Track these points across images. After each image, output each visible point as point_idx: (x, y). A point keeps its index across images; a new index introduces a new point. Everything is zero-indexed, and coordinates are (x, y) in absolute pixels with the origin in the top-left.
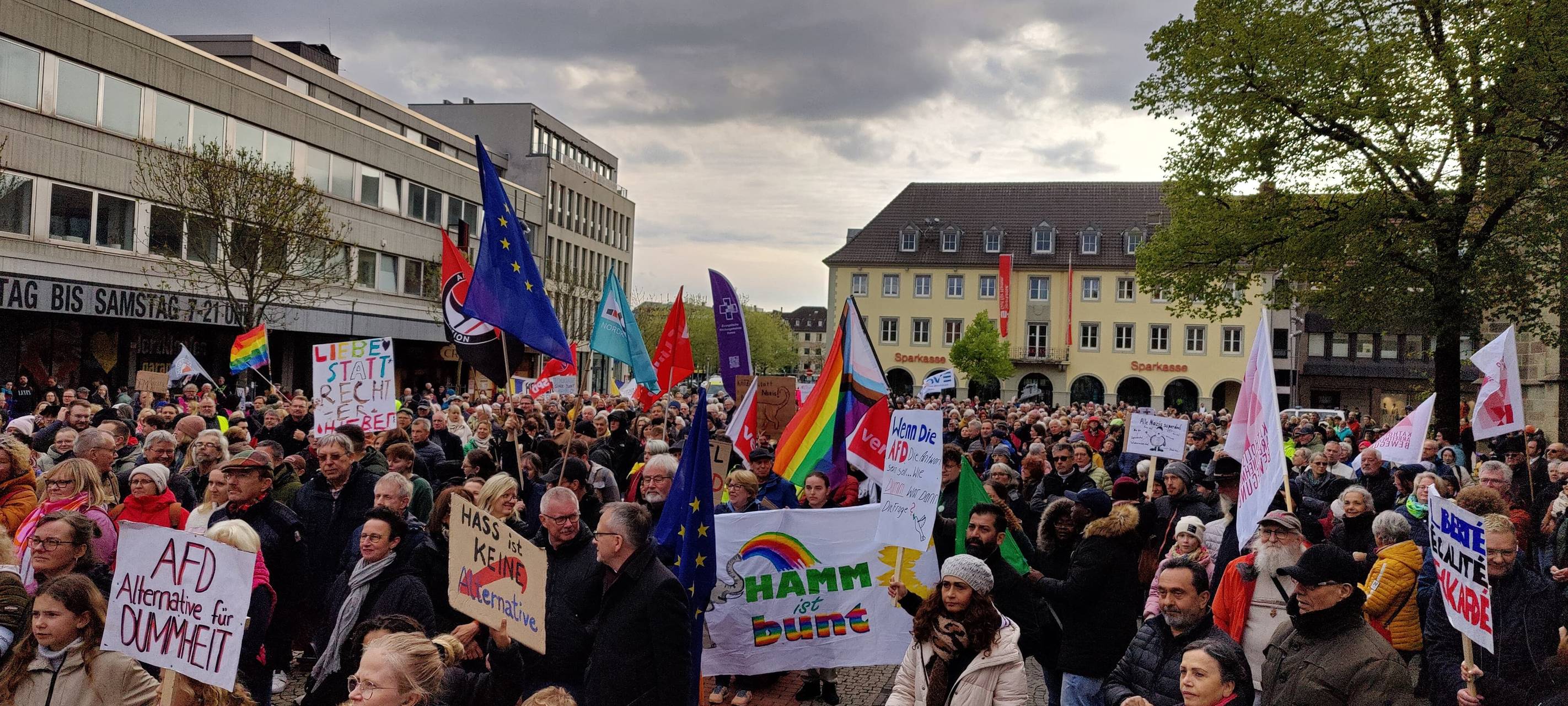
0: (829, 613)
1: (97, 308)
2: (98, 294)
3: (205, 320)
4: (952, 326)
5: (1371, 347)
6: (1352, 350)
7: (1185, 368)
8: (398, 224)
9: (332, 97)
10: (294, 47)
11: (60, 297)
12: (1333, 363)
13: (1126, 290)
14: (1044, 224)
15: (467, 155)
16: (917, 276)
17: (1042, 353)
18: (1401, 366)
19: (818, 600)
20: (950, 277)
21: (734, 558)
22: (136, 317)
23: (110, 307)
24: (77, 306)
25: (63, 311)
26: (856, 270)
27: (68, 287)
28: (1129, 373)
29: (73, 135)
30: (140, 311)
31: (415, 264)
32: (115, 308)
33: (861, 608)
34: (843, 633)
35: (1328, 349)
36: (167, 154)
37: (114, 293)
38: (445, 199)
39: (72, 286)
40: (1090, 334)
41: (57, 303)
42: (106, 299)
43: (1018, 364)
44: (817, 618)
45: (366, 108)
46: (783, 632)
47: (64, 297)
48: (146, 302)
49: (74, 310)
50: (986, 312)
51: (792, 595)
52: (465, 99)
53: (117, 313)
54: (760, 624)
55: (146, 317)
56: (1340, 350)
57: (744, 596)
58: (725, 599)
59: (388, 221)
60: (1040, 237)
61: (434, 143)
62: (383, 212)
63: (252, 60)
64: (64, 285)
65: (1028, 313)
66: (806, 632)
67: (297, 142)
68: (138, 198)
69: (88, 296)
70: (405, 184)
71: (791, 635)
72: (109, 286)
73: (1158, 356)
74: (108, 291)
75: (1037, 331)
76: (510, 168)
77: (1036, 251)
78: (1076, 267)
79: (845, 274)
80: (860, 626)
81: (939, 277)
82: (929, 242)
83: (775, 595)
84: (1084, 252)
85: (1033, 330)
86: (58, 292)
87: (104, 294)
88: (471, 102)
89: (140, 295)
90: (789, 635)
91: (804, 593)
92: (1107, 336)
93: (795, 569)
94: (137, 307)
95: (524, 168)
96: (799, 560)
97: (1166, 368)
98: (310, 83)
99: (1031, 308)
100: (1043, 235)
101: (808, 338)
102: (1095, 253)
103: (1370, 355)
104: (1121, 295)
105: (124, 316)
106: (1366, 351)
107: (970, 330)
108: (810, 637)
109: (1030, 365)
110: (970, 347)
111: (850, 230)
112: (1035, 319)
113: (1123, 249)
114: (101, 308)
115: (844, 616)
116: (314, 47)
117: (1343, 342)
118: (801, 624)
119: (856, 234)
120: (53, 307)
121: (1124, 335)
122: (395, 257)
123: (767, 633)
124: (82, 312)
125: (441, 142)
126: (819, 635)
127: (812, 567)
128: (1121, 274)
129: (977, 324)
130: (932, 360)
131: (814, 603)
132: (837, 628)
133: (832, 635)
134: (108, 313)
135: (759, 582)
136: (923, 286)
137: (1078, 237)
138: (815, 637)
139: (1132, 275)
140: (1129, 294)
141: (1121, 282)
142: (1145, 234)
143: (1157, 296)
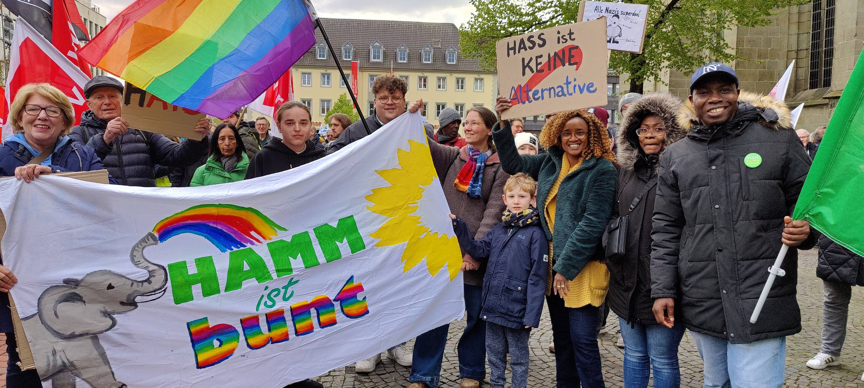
0: (309, 300)
4: (325, 104)
13: (423, 83)
14: (377, 44)
16: (303, 73)
19: (291, 283)
20: (322, 74)
21: (143, 240)
33: (355, 283)
34: (333, 322)
44: (292, 310)
46: (242, 338)
50: (345, 94)
51: (250, 284)
54: (202, 331)
57: (169, 294)
58: (134, 304)
60: (374, 52)
66: (277, 332)
71: (253, 341)
77: (372, 60)
78: (395, 69)
80: (353, 308)
81: (316, 74)
82: (310, 53)
83: (222, 287)
84: (400, 61)
90: (252, 341)
91: (270, 277)
93: (249, 245)
96: (253, 233)
100: (377, 50)
102: (405, 62)
104: (420, 86)
107: (336, 104)
108: (285, 338)
113: (420, 59)
115: (332, 298)
118: (269, 322)
123: (216, 343)
126: (297, 333)
127: (274, 239)
128: (420, 74)
129: (340, 101)
131: (286, 288)
132: (323, 318)
133: (317, 328)
135: (192, 270)
136: (307, 79)
137: (396, 52)
138: (292, 336)
139: (426, 74)
140: (425, 85)
141: (420, 79)
142: (432, 51)
143: (439, 87)
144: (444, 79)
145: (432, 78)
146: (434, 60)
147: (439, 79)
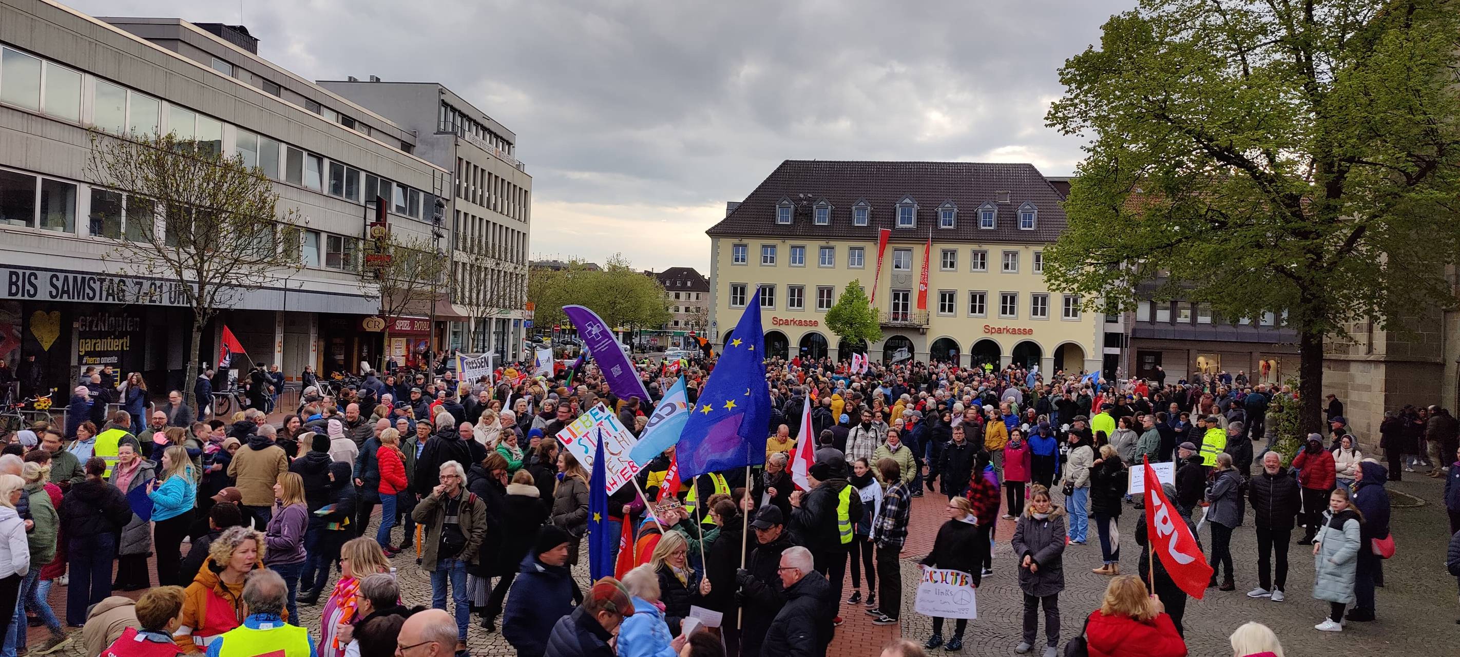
1: (51, 292)
2: (51, 279)
3: (151, 301)
4: (825, 294)
5: (1188, 312)
6: (1174, 316)
7: (1030, 332)
8: (320, 201)
9: (254, 78)
10: (215, 28)
11: (16, 284)
12: (1156, 327)
13: (979, 261)
14: (907, 201)
15: (378, 133)
16: (792, 247)
17: (905, 317)
18: (1214, 330)
20: (822, 248)
22: (87, 300)
23: (63, 292)
24: (32, 292)
25: (19, 297)
26: (736, 241)
27: (24, 274)
28: (982, 336)
29: (17, 121)
30: (91, 295)
31: (335, 240)
32: (68, 292)
35: (1153, 315)
36: (119, 142)
37: (66, 278)
38: (363, 176)
39: (28, 272)
40: (947, 301)
41: (14, 289)
42: (59, 284)
43: (885, 328)
45: (286, 89)
47: (20, 283)
48: (97, 286)
49: (29, 295)
50: (857, 281)
52: (372, 77)
53: (69, 298)
55: (97, 300)
56: (1163, 316)
59: (312, 199)
60: (903, 213)
61: (348, 121)
62: (306, 190)
63: (179, 43)
64: (20, 272)
65: (892, 280)
67: (226, 124)
68: (80, 181)
69: (43, 282)
70: (326, 163)
72: (62, 271)
73: (1008, 322)
74: (61, 276)
75: (901, 298)
76: (418, 145)
77: (900, 225)
78: (935, 240)
79: (727, 244)
81: (812, 247)
82: (804, 216)
84: (943, 227)
85: (896, 296)
86: (14, 279)
87: (58, 280)
88: (378, 80)
89: (90, 279)
92: (962, 303)
94: (87, 290)
95: (432, 145)
97: (1014, 332)
98: (233, 65)
99: (895, 277)
100: (906, 210)
101: (677, 296)
102: (952, 227)
103: (1188, 320)
104: (975, 266)
105: (76, 300)
106: (1184, 317)
107: (841, 297)
109: (895, 328)
110: (843, 312)
111: (729, 203)
112: (899, 287)
113: (976, 223)
114: (54, 294)
116: (233, 28)
117: (1166, 309)
119: (736, 207)
120: (10, 294)
121: (978, 302)
122: (317, 233)
124: (37, 298)
125: (355, 120)
128: (975, 247)
129: (848, 292)
130: (806, 323)
134: (61, 297)
136: (798, 256)
137: (937, 213)
139: (985, 247)
140: (983, 265)
141: (975, 254)
142: (996, 211)
143: (1007, 266)
144: (1015, 254)
145: (995, 253)
146: (999, 225)
147: (1006, 254)
